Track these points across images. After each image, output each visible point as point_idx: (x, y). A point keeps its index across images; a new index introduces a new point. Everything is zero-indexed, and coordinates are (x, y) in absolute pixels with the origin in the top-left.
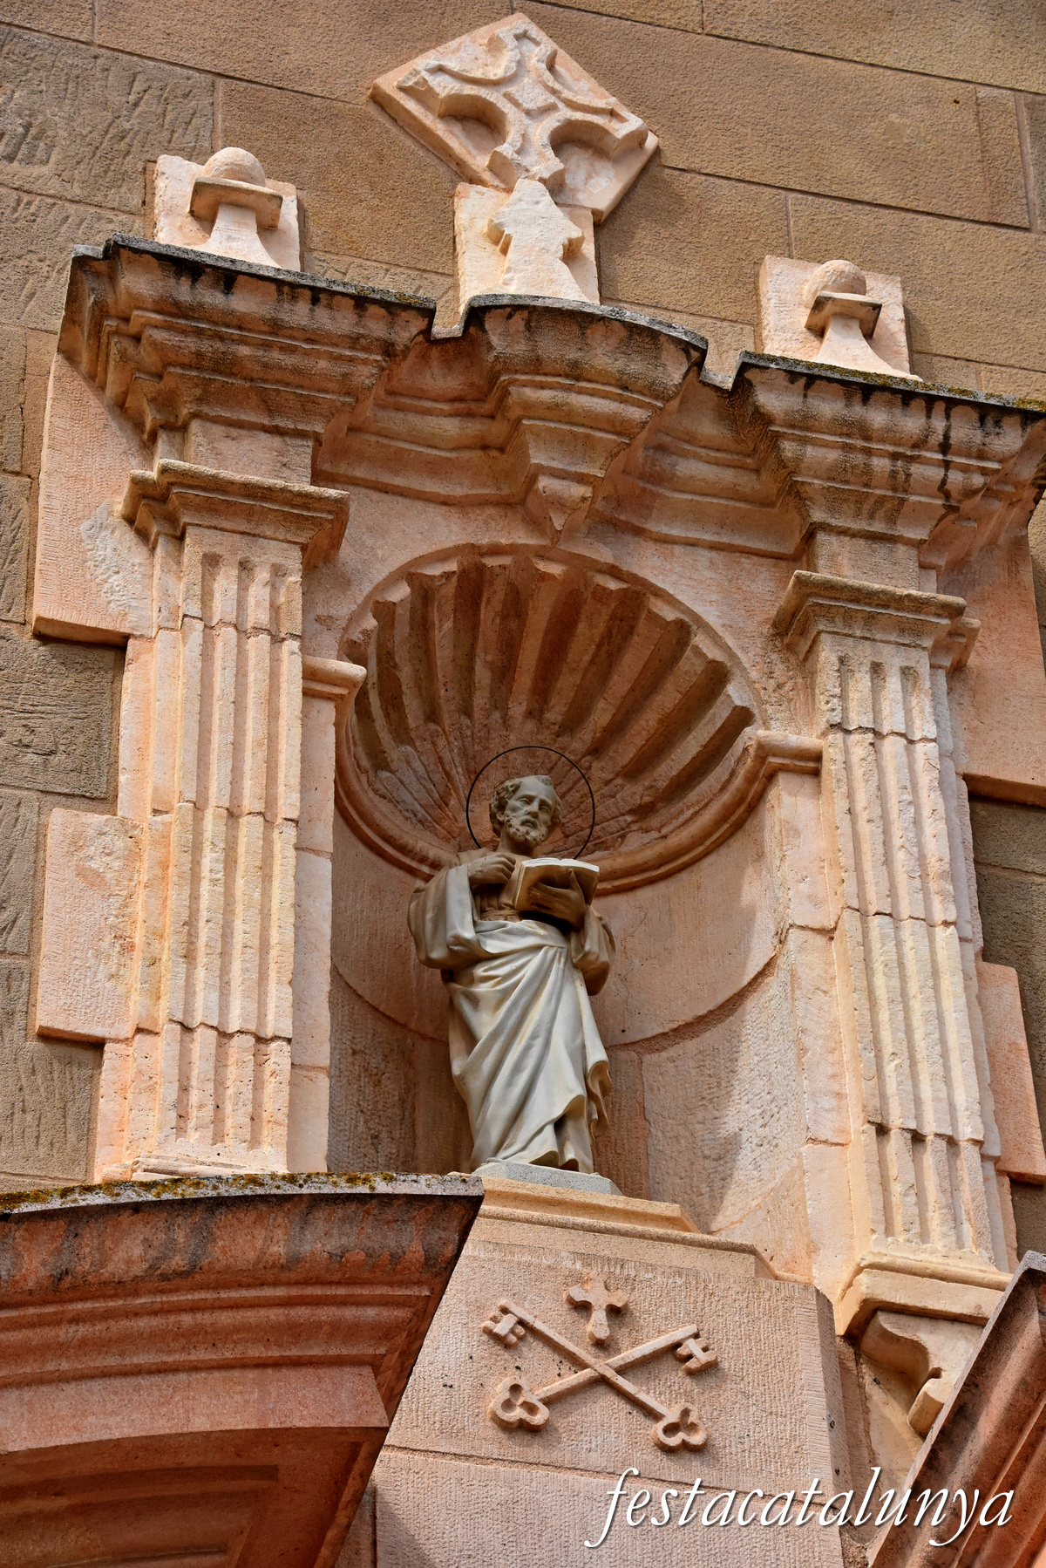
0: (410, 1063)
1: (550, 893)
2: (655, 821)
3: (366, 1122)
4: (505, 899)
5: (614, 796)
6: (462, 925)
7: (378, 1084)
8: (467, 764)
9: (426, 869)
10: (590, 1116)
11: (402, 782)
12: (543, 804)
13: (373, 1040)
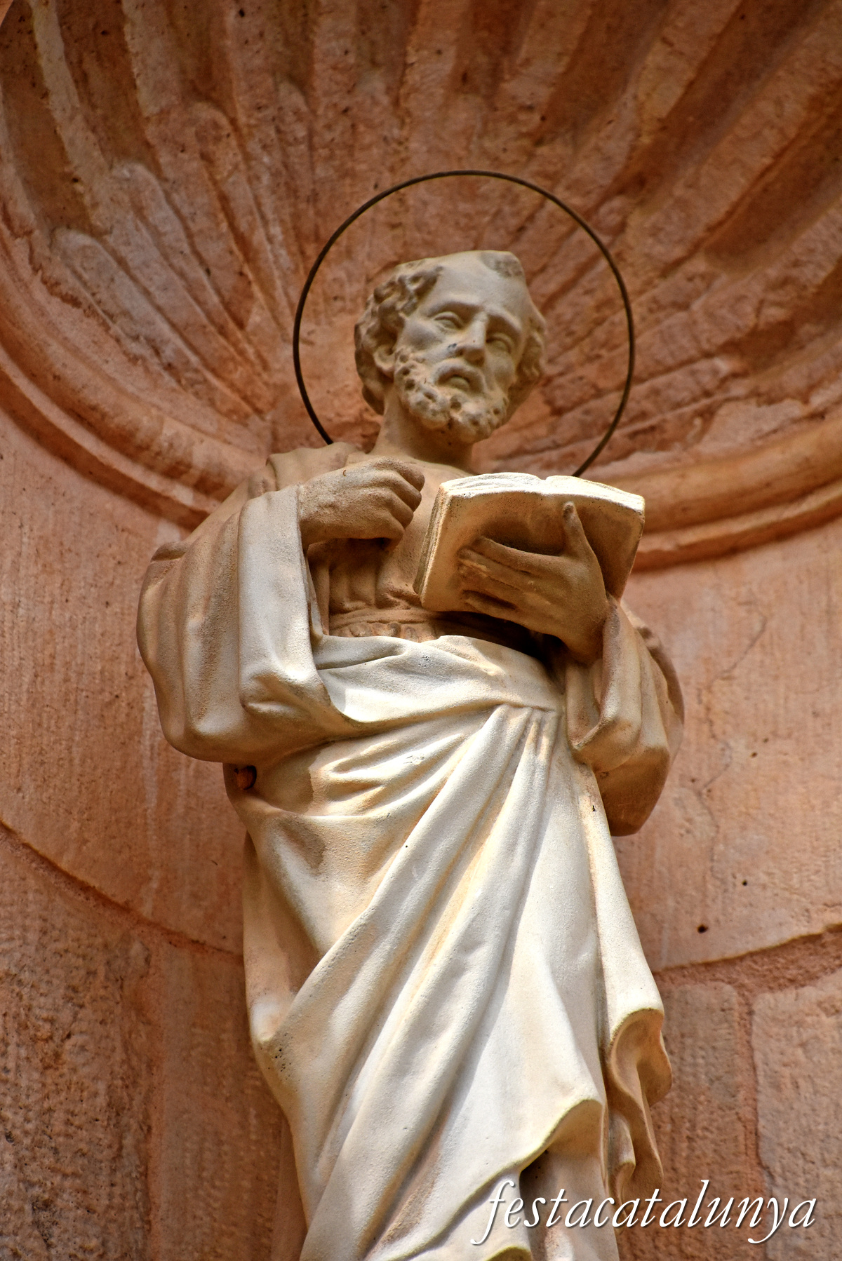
0: (138, 1008)
1: (512, 564)
2: (793, 375)
3: (20, 1165)
4: (394, 580)
5: (685, 306)
6: (283, 651)
7: (52, 1063)
8: (296, 216)
9: (184, 495)
10: (613, 1155)
11: (121, 262)
12: (496, 327)
13: (42, 946)
